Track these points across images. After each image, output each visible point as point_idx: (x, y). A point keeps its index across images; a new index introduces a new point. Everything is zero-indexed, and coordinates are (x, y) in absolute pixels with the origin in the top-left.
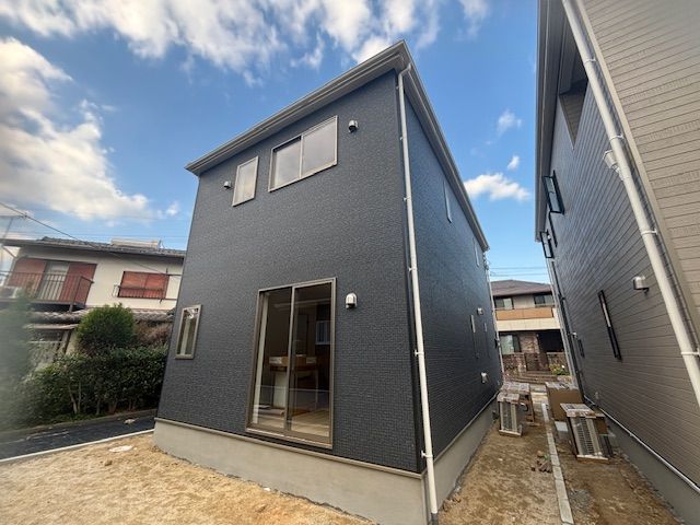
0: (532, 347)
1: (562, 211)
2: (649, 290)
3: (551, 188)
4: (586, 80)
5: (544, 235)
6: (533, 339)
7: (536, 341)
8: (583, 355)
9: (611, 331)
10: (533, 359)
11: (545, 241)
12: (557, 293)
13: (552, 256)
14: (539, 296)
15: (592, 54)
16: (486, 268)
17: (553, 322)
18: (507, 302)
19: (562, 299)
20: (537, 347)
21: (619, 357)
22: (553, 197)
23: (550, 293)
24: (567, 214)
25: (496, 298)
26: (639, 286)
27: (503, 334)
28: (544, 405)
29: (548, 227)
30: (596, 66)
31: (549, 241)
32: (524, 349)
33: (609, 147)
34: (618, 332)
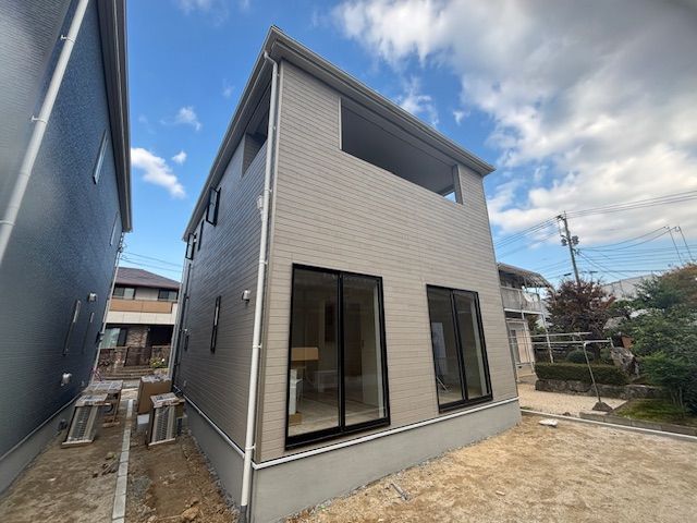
0: (137, 341)
1: (215, 223)
2: (249, 302)
3: (214, 200)
4: (266, 138)
5: (192, 238)
6: (143, 333)
7: (145, 335)
8: (186, 349)
9: (215, 328)
10: (135, 354)
11: (191, 243)
12: (184, 292)
13: (192, 258)
14: (165, 291)
15: (275, 124)
16: (119, 249)
17: (170, 318)
18: (129, 292)
19: (186, 297)
20: (144, 342)
21: (213, 350)
22: (212, 208)
23: (176, 290)
24: (218, 228)
25: (117, 285)
26: (245, 297)
27: (111, 326)
28: (131, 401)
29: (198, 231)
30: (275, 132)
31: (194, 244)
32: (130, 343)
33: (262, 194)
34: (220, 330)
